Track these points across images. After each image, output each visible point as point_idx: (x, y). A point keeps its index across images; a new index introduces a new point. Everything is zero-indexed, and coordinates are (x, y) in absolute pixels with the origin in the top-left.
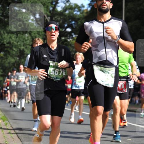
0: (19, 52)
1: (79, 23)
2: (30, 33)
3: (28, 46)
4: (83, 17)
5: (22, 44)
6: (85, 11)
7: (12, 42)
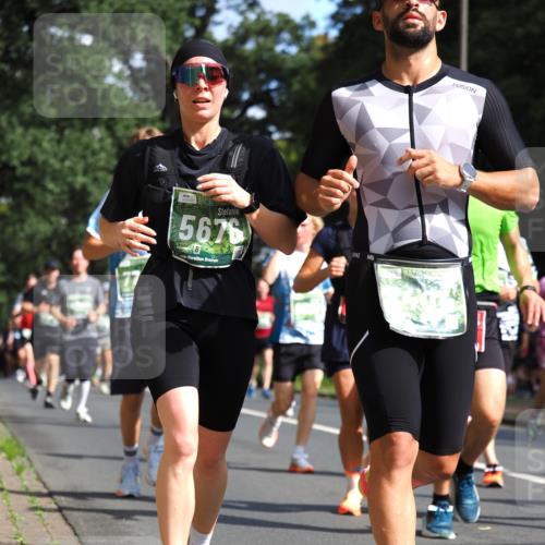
0: (66, 197)
1: (296, 86)
2: (110, 125)
3: (101, 175)
4: (309, 63)
5: (80, 166)
6: (319, 43)
7: (41, 157)
